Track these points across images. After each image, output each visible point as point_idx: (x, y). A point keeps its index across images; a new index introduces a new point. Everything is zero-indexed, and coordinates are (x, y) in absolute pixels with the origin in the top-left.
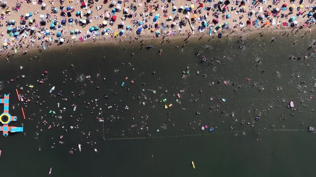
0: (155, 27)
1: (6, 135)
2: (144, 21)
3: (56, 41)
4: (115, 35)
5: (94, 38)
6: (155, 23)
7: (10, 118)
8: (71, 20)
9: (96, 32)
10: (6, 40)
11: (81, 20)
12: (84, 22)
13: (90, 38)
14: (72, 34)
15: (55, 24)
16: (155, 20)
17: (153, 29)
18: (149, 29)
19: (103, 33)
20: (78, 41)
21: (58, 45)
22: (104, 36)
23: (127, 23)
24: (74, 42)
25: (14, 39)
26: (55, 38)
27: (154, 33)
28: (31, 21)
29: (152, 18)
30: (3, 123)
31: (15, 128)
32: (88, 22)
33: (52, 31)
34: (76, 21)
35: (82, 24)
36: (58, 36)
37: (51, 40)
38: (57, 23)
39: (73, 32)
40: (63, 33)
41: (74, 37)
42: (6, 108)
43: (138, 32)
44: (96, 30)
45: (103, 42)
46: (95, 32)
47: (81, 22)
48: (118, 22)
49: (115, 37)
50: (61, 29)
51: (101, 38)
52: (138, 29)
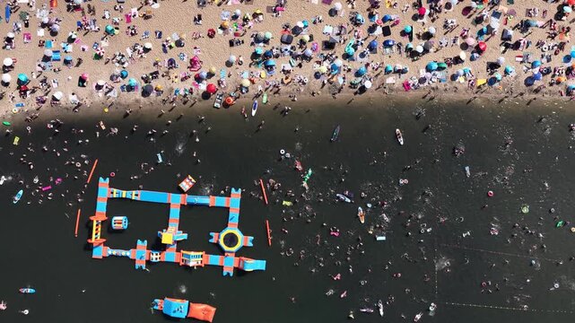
0: (567, 74)
1: (228, 274)
2: (545, 60)
3: (352, 85)
4: (480, 82)
5: (433, 85)
6: (569, 65)
7: (243, 240)
8: (391, 43)
9: (439, 74)
10: (246, 75)
11: (411, 46)
12: (420, 49)
13: (426, 84)
14: (387, 72)
15: (355, 47)
16: (568, 59)
17: (563, 78)
18: (553, 76)
19: (454, 77)
20: (398, 90)
21: (356, 93)
22: (455, 83)
23: (508, 60)
24: (391, 90)
25: (264, 73)
26: (351, 78)
27: (563, 87)
28: (307, 38)
29: (562, 54)
30: (226, 248)
31: (253, 261)
32: (426, 51)
33: (346, 63)
34: (399, 46)
35: (413, 54)
36: (358, 74)
37: (341, 81)
38: (359, 47)
39: (391, 68)
40: (370, 68)
41: (390, 80)
42: (234, 215)
43: (529, 81)
44: (440, 69)
45: (451, 96)
46: (437, 72)
47: (408, 50)
48: (490, 56)
49: (479, 88)
50: (366, 60)
51: (448, 87)
52: (529, 74)
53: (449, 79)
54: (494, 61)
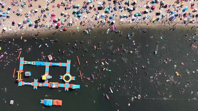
0: (184, 16)
1: (67, 90)
2: (176, 11)
3: (109, 22)
4: (153, 20)
5: (137, 21)
6: (184, 13)
7: (72, 78)
8: (121, 7)
9: (139, 17)
10: (71, 20)
11: (129, 8)
12: (132, 9)
13: (134, 21)
14: (121, 17)
15: (109, 9)
16: (184, 11)
17: (183, 18)
18: (179, 17)
19: (144, 18)
20: (125, 23)
21: (110, 25)
22: (145, 20)
23: (163, 11)
24: (122, 23)
25: (77, 19)
27: (183, 21)
28: (92, 6)
29: (182, 9)
30: (65, 81)
31: (75, 85)
32: (134, 9)
33: (106, 14)
34: (125, 8)
35: (130, 11)
36: (110, 18)
37: (105, 21)
38: (110, 9)
39: (122, 16)
40: (114, 16)
41: (122, 20)
42: (68, 70)
43: (171, 19)
44: (139, 15)
45: (143, 25)
46: (138, 17)
47: (128, 9)
48: (157, 10)
49: (153, 22)
50: (113, 13)
51: (142, 22)
52: (171, 17)
53: (142, 19)
54: (158, 12)
